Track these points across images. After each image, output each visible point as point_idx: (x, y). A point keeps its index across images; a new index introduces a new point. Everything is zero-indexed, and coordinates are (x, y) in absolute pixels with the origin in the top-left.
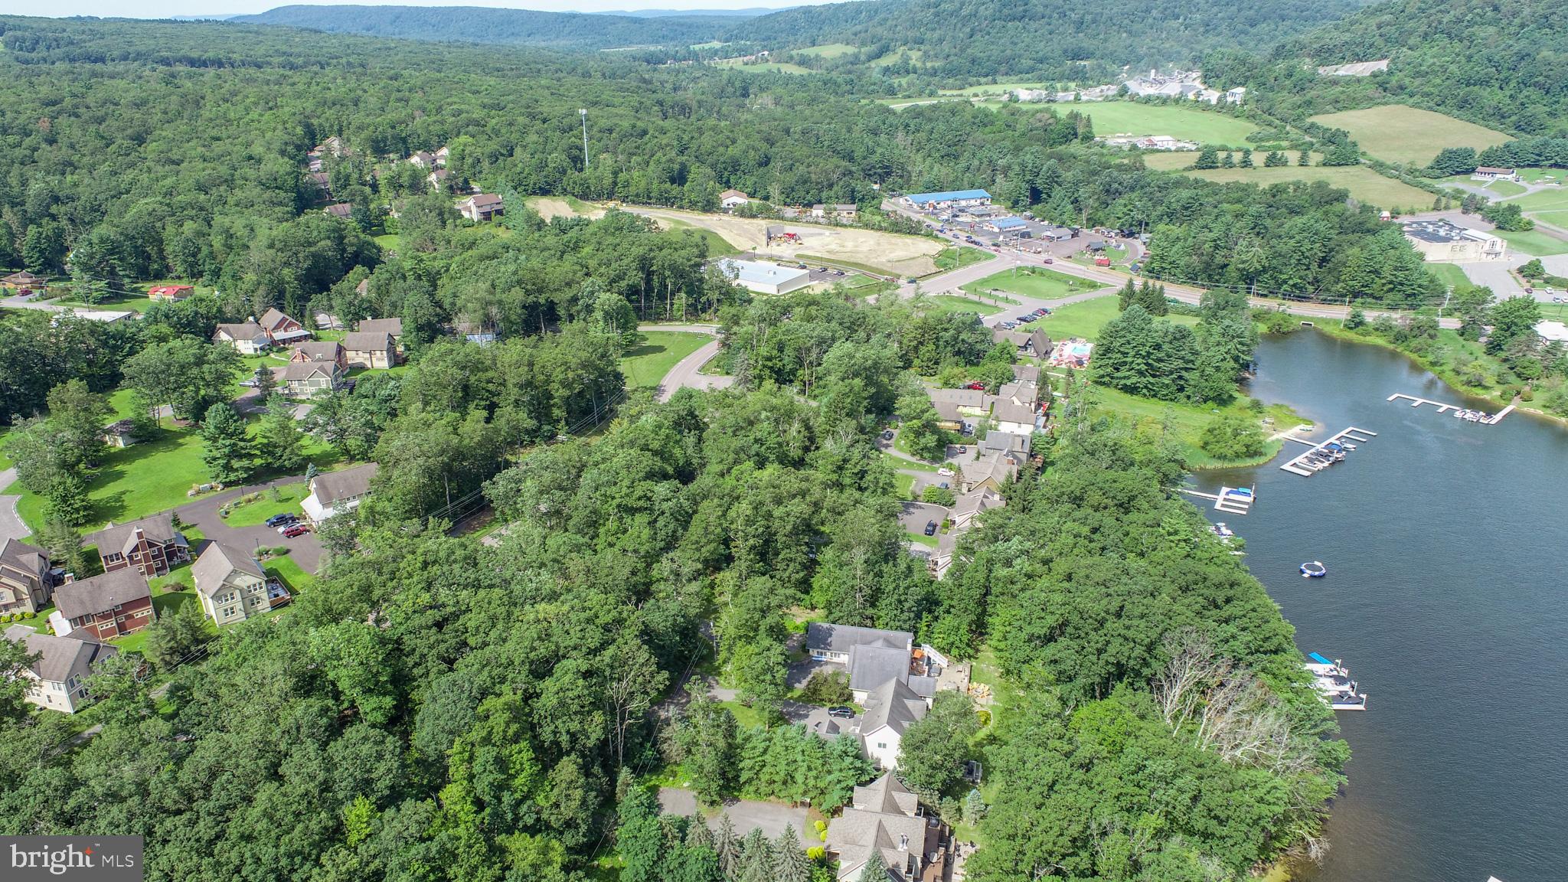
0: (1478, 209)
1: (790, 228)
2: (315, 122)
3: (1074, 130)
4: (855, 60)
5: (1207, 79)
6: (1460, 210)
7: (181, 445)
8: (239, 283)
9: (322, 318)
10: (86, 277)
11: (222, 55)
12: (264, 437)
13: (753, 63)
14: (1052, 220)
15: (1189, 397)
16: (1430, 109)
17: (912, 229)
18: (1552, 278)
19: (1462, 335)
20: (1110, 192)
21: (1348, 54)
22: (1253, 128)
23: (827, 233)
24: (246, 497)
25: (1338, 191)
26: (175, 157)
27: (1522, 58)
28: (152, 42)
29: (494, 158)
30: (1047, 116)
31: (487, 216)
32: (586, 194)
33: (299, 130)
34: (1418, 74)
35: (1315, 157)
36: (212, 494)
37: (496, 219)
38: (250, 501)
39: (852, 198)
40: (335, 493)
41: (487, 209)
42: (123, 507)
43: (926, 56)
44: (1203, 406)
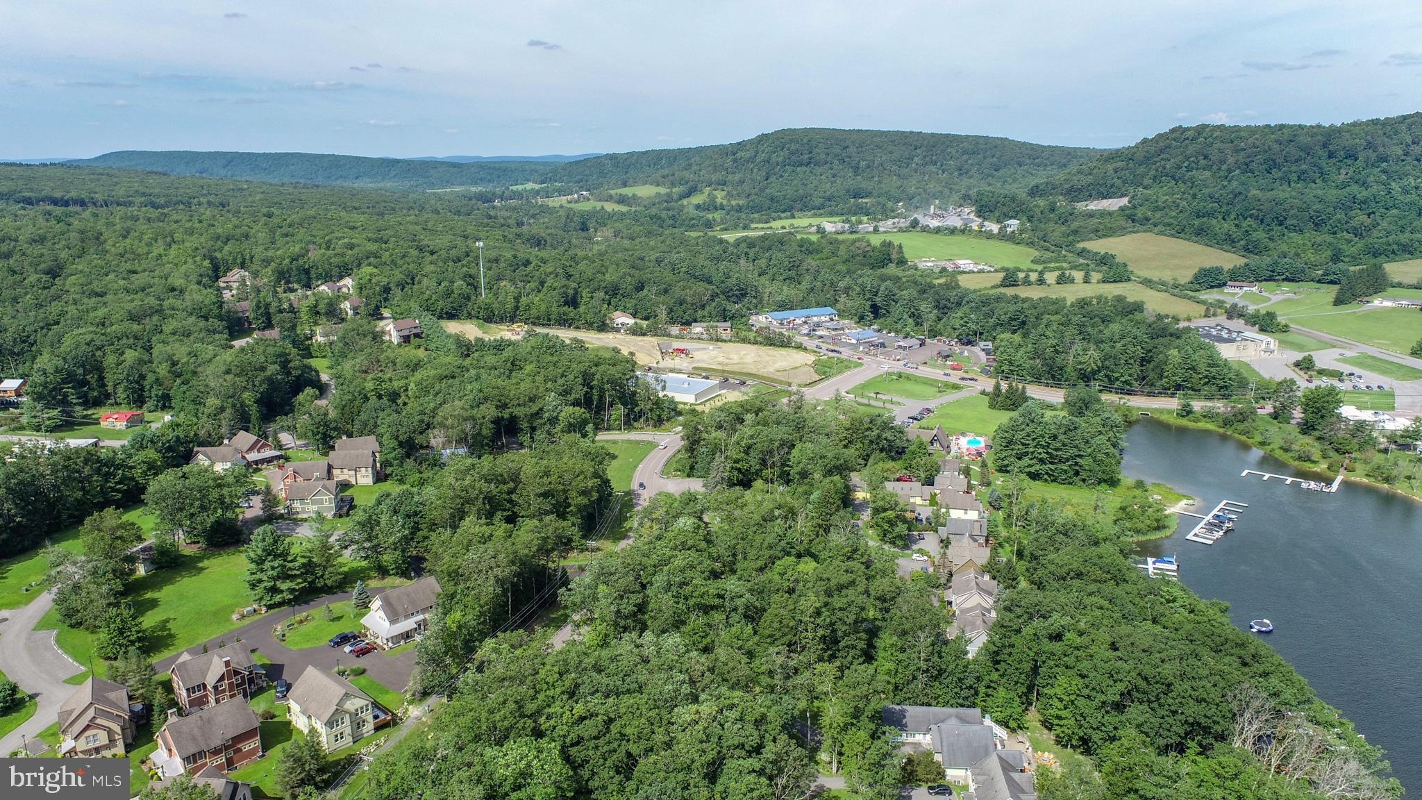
0: (1241, 316)
1: (677, 344)
2: (218, 255)
3: (886, 256)
4: (669, 199)
5: (979, 214)
6: (1225, 316)
7: (202, 569)
8: (201, 409)
9: (285, 438)
10: (39, 407)
11: (84, 195)
12: (303, 557)
13: (576, 202)
14: (897, 332)
15: (1084, 480)
16: (1173, 236)
17: (784, 343)
18: (1324, 370)
19: (1276, 418)
20: (943, 308)
21: (1094, 193)
22: (1035, 253)
23: (711, 348)
24: (298, 619)
25: (1135, 303)
26: (98, 290)
27: (1236, 196)
28: (10, 183)
29: (402, 286)
30: (864, 244)
31: (406, 339)
32: (490, 317)
33: (207, 263)
34: (1157, 209)
35: (1095, 276)
36: (257, 617)
37: (414, 341)
38: (301, 622)
39: (724, 316)
40: (400, 609)
41: (406, 333)
42: (171, 636)
43: (730, 196)
44: (1099, 488)
